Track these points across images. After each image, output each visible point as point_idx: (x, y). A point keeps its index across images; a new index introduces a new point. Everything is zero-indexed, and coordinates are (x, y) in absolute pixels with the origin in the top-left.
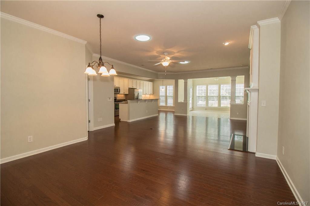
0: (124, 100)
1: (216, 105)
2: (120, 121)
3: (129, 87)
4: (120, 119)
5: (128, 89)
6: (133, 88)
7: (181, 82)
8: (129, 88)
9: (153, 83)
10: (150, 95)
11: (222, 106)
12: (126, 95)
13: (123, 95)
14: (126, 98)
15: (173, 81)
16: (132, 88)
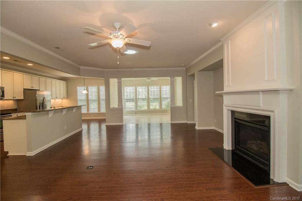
0: (15, 111)
1: (146, 108)
2: (8, 157)
3: (25, 88)
4: (7, 153)
5: (23, 90)
6: (33, 88)
7: (114, 82)
8: (25, 90)
9: (67, 83)
10: (62, 99)
11: (151, 108)
12: (18, 101)
13: (11, 102)
14: (18, 107)
15: (102, 80)
16: (31, 88)
